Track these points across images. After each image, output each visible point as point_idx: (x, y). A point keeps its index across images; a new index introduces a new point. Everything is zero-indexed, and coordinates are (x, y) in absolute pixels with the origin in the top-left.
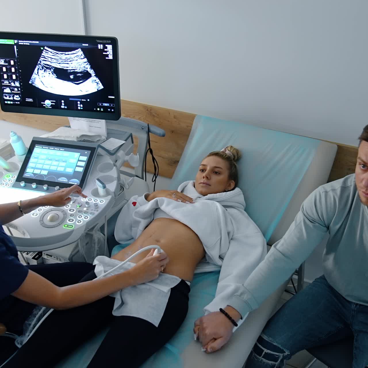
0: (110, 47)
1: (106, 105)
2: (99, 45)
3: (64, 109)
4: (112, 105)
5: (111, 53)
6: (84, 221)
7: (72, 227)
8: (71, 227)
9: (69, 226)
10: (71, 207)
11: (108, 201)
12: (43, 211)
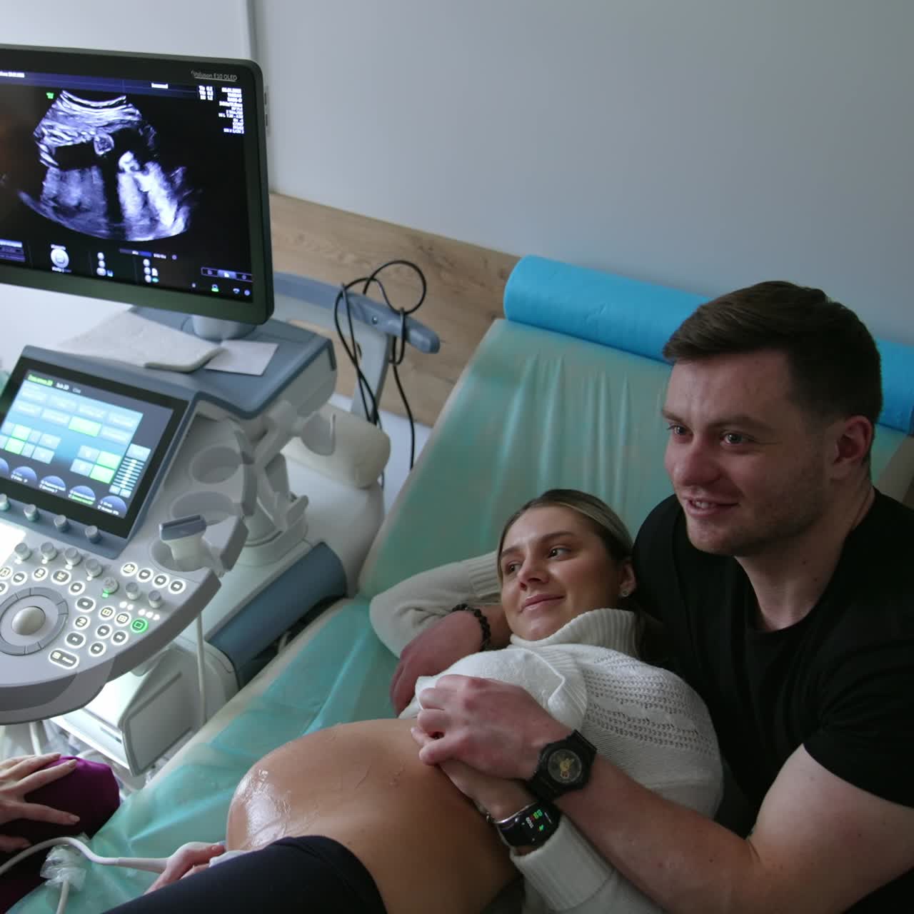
0: (234, 97)
1: (227, 275)
2: (202, 88)
3: (105, 278)
4: (244, 277)
5: (240, 114)
6: (110, 647)
7: (70, 665)
8: (71, 662)
9: (64, 659)
10: (85, 593)
11: (195, 587)
12: (7, 593)
